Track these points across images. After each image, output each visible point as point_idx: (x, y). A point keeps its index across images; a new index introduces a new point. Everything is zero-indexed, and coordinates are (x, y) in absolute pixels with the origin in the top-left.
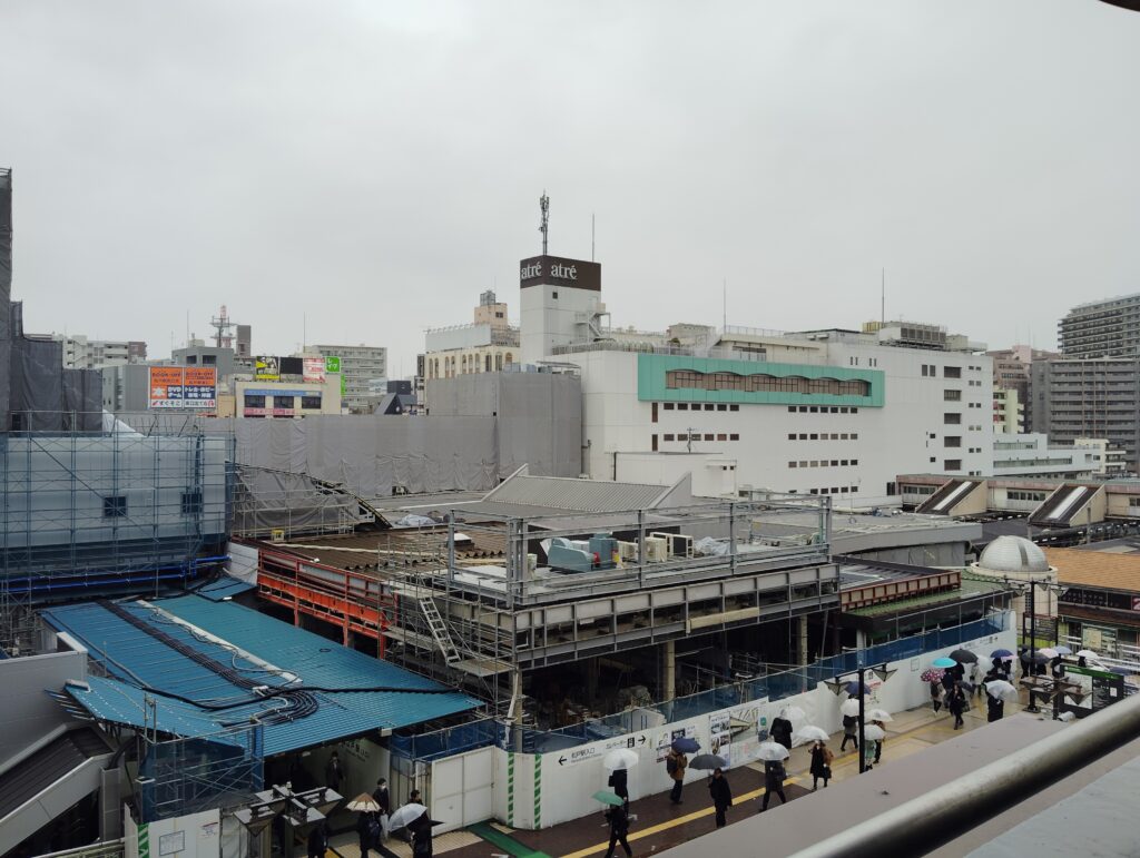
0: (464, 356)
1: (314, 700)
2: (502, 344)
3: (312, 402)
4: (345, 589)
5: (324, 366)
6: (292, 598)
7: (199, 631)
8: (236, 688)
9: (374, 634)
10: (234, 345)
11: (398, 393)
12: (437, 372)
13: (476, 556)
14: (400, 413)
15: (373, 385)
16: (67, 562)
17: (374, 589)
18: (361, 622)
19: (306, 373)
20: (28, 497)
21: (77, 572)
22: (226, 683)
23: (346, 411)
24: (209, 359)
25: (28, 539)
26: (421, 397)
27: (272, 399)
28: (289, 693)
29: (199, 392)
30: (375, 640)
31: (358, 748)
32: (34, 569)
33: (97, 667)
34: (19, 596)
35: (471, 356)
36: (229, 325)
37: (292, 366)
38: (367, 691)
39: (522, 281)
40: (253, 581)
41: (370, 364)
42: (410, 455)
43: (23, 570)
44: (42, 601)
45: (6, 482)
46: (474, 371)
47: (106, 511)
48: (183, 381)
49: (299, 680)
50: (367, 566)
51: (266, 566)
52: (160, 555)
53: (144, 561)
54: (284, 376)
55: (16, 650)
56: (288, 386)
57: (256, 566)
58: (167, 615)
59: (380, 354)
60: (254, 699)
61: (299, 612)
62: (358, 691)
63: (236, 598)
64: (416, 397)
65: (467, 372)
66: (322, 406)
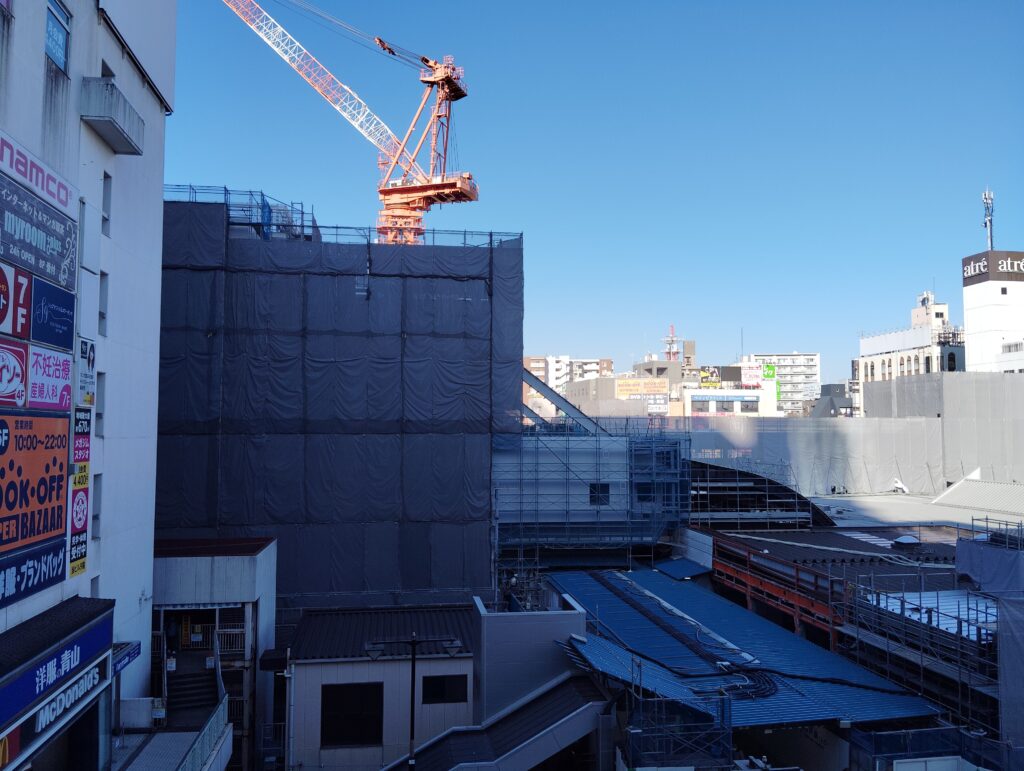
0: (902, 359)
1: (775, 684)
4: (794, 581)
5: (760, 373)
6: (745, 585)
7: (666, 604)
8: (700, 661)
9: (827, 628)
10: (681, 356)
11: (834, 396)
12: (872, 374)
13: (927, 560)
14: (835, 415)
16: (565, 536)
17: (826, 584)
18: (813, 615)
19: (745, 380)
20: (536, 483)
21: (571, 545)
22: (692, 654)
23: (782, 414)
24: (661, 371)
25: (536, 516)
26: (858, 399)
27: (714, 403)
28: (749, 671)
29: (655, 399)
30: (826, 634)
31: (816, 736)
32: (542, 540)
33: (591, 628)
34: (530, 562)
35: (909, 357)
37: (731, 374)
38: (824, 681)
39: (965, 279)
40: (709, 565)
41: (804, 369)
43: (533, 540)
44: (547, 567)
45: (521, 471)
46: (913, 373)
47: (591, 497)
48: (642, 390)
49: (757, 661)
50: (814, 561)
51: (720, 552)
52: (631, 536)
53: (620, 539)
54: (724, 383)
55: (528, 605)
56: (729, 392)
57: (711, 553)
58: (639, 587)
59: (812, 360)
60: (718, 672)
61: (753, 599)
62: (814, 679)
63: (694, 578)
64: (851, 399)
65: (906, 374)
66: (760, 409)
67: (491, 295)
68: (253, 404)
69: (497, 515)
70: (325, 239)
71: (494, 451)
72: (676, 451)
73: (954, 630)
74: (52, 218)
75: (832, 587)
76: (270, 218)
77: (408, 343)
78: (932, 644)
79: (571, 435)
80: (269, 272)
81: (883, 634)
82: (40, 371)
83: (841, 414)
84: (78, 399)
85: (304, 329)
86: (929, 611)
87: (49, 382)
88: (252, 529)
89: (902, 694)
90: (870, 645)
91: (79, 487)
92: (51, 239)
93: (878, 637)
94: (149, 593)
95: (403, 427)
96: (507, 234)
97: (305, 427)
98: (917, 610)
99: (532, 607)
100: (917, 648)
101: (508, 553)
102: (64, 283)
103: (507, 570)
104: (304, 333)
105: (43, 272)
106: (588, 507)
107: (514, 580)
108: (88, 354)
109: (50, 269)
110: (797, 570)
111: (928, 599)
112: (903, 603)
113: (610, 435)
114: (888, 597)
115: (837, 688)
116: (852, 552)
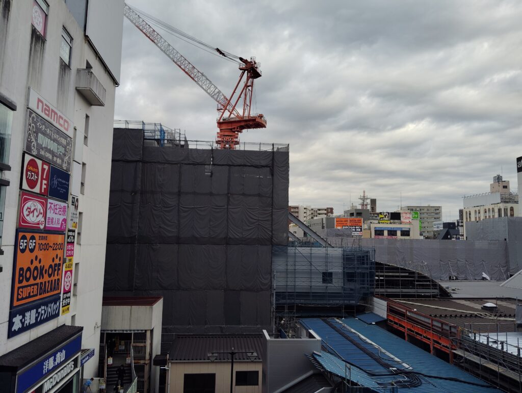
0: (485, 209)
1: (420, 380)
2: (507, 202)
3: (405, 233)
4: (430, 326)
5: (411, 216)
6: (404, 327)
7: (362, 337)
8: (382, 367)
9: (448, 351)
10: (369, 207)
11: (449, 228)
12: (470, 217)
13: (500, 316)
14: (451, 238)
15: (435, 225)
16: (309, 300)
17: (448, 328)
18: (440, 344)
19: (402, 219)
20: (295, 272)
21: (312, 304)
22: (377, 364)
23: (422, 238)
24: (359, 214)
25: (295, 289)
26: (463, 230)
27: (387, 232)
28: (407, 373)
29: (355, 229)
30: (448, 354)
32: (297, 301)
33: (324, 348)
34: (291, 312)
35: (489, 209)
36: (367, 199)
37: (395, 216)
38: (446, 379)
40: (385, 316)
41: (433, 214)
42: (458, 260)
43: (293, 301)
44: (300, 315)
45: (287, 265)
46: (491, 217)
47: (323, 279)
48: (349, 223)
49: (411, 368)
50: (441, 316)
51: (390, 310)
52: (344, 300)
53: (338, 302)
54: (392, 221)
55: (290, 335)
56: (395, 226)
57: (386, 310)
58: (348, 328)
59: (438, 209)
60: (390, 373)
61: (407, 334)
62: (441, 378)
63: (377, 323)
64: (459, 230)
65: (488, 217)
66: (411, 235)
67: (272, 175)
68: (153, 229)
69: (275, 288)
70: (190, 147)
71: (273, 254)
72: (367, 256)
73: (516, 354)
74: (61, 137)
75: (450, 330)
76: (164, 136)
77: (230, 199)
78: (504, 361)
79: (313, 247)
80: (163, 163)
81: (478, 355)
82: (52, 212)
83: (453, 238)
84: (70, 225)
85: (179, 191)
86: (502, 343)
87: (56, 217)
88: (151, 292)
89: (487, 387)
90: (471, 361)
91: (68, 269)
92: (60, 147)
93: (474, 356)
94: (99, 324)
95: (227, 241)
96: (281, 144)
97: (178, 241)
98: (495, 342)
99: (292, 336)
100: (496, 362)
101: (280, 308)
102: (65, 168)
103: (279, 317)
104: (179, 193)
105: (56, 163)
106: (321, 284)
107: (283, 322)
108: (75, 203)
109: (59, 161)
110: (432, 320)
111: (502, 337)
112: (488, 338)
113: (333, 247)
114: (480, 335)
115: (453, 382)
116: (461, 311)
